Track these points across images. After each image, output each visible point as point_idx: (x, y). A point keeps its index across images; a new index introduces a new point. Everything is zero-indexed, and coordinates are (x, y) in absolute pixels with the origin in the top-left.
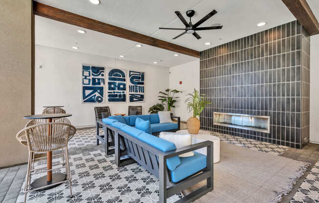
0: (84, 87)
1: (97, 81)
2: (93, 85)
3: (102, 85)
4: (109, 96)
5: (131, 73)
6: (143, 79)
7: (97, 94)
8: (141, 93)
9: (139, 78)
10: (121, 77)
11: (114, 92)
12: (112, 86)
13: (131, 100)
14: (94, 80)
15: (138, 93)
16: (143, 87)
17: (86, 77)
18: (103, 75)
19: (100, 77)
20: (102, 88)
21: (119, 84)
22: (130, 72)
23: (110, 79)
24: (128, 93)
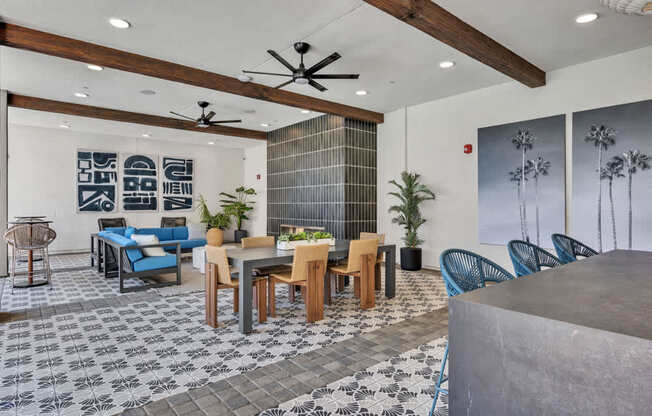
0: (80, 186)
1: (103, 176)
2: (96, 182)
3: (112, 182)
4: (126, 200)
5: (167, 162)
6: (190, 170)
7: (103, 198)
8: (186, 196)
9: (183, 169)
10: (148, 169)
11: (134, 194)
12: (132, 184)
13: (168, 207)
14: (98, 174)
15: (181, 195)
16: (191, 185)
17: (83, 170)
18: (113, 166)
19: (109, 169)
20: (113, 187)
21: (144, 181)
22: (165, 159)
23: (126, 172)
24: (160, 196)
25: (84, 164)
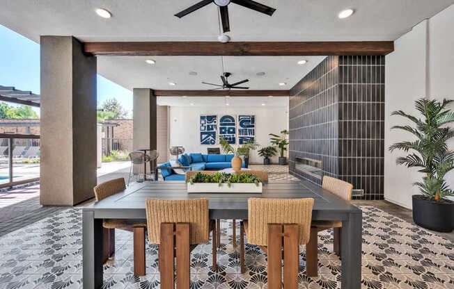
0: (201, 133)
1: (211, 127)
2: (207, 130)
3: (215, 130)
4: (221, 139)
5: (241, 117)
6: (253, 121)
7: (211, 138)
8: (251, 136)
9: (249, 121)
10: (231, 122)
11: (225, 136)
12: (223, 130)
13: (241, 142)
14: (208, 126)
15: (248, 136)
16: (253, 130)
17: (203, 124)
18: (215, 122)
19: (213, 124)
20: (215, 132)
21: (229, 128)
22: (239, 116)
23: (221, 125)
24: (237, 136)
25: (203, 122)
